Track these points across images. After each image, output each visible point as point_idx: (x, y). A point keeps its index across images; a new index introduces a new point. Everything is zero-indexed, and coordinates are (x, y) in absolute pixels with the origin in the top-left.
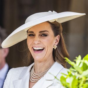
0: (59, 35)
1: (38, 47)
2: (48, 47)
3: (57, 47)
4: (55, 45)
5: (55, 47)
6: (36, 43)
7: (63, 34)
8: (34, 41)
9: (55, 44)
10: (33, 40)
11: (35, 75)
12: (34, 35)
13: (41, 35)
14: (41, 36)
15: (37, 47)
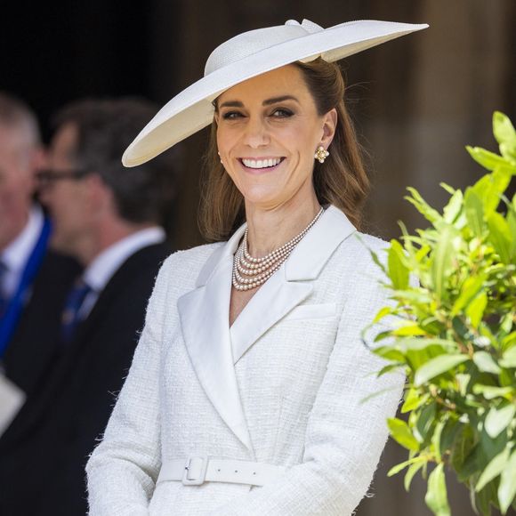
0: (334, 110)
1: (262, 159)
2: (299, 153)
3: (328, 154)
4: (322, 149)
5: (323, 155)
6: (255, 142)
7: (347, 105)
8: (245, 136)
9: (320, 145)
10: (242, 134)
11: (252, 262)
12: (244, 116)
13: (269, 112)
14: (272, 115)
15: (256, 160)
